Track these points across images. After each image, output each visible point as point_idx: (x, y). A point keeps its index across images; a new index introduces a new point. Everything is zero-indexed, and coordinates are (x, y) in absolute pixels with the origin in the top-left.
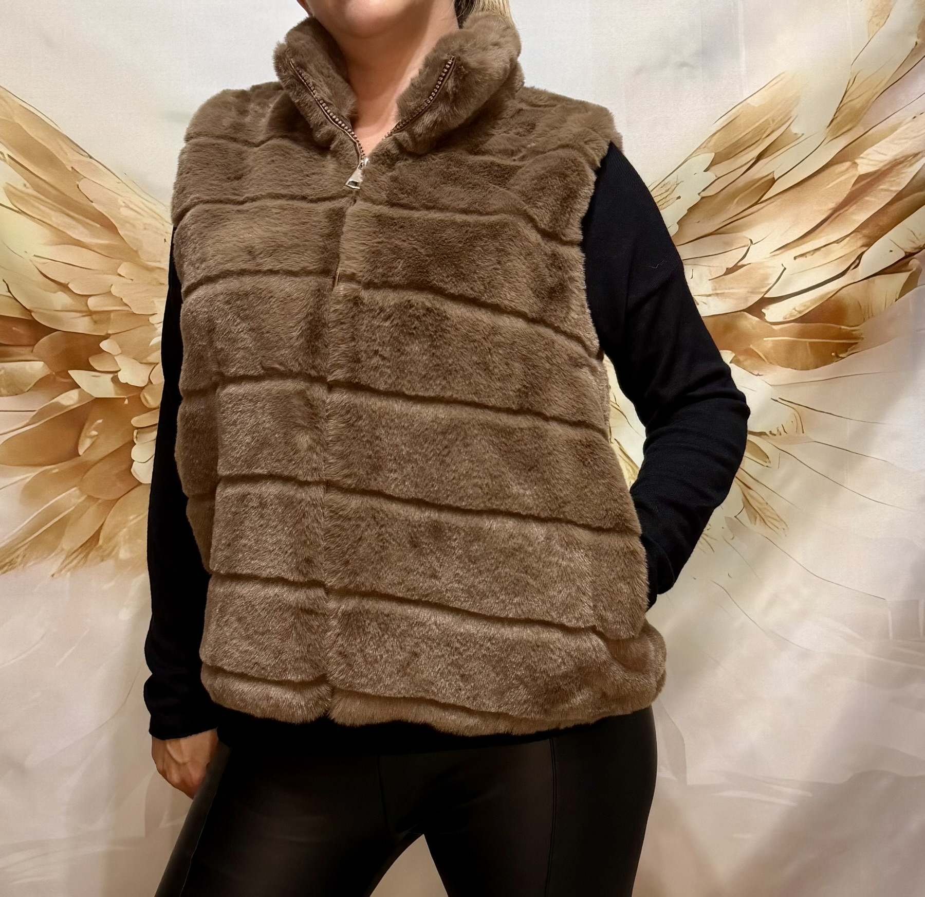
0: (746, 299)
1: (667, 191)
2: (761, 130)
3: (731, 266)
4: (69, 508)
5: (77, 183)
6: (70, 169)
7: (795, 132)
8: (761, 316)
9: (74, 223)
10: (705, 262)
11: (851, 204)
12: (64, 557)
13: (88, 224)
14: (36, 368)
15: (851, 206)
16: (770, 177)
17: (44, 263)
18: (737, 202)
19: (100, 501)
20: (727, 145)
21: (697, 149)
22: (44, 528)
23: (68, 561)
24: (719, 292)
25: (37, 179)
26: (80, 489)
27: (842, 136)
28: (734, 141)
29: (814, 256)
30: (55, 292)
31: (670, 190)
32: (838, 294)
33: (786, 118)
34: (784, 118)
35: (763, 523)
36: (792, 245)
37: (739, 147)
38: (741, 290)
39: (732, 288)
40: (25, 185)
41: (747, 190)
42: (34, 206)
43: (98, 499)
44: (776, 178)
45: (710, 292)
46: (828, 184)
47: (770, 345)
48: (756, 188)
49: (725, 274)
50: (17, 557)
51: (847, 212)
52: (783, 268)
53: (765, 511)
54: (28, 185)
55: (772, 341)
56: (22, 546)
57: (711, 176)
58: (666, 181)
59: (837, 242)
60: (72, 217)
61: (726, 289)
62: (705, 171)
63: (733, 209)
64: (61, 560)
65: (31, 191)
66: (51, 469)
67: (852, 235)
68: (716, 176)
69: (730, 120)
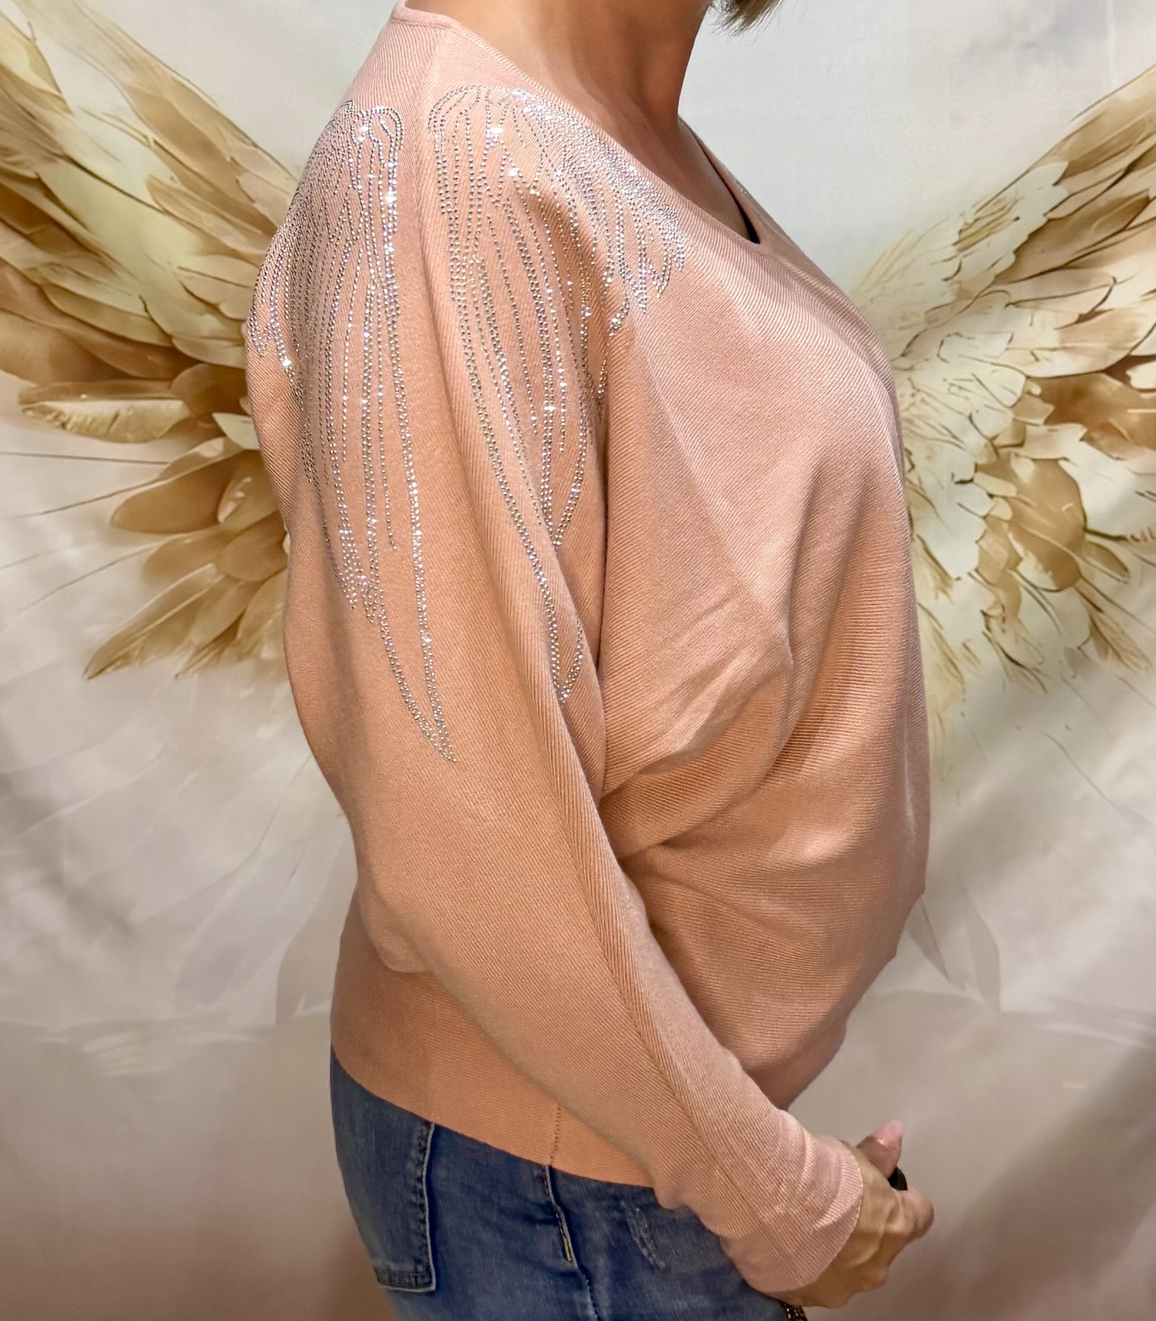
0: (1105, 356)
1: (1001, 210)
2: (1131, 135)
3: (1085, 310)
4: (202, 590)
5: (238, 177)
6: (228, 159)
8: (1125, 380)
9: (228, 227)
10: (1050, 304)
12: (191, 652)
13: (247, 230)
14: (173, 408)
16: (1143, 196)
17: (192, 278)
18: (1097, 227)
19: (241, 583)
20: (1085, 152)
21: (1044, 156)
22: (170, 614)
23: (195, 660)
24: (1067, 345)
25: (187, 172)
26: (217, 567)
28: (1098, 145)
30: (202, 314)
31: (1006, 210)
35: (1116, 658)
37: (1103, 154)
38: (1099, 345)
39: (1086, 341)
40: (172, 178)
41: (1110, 211)
42: (181, 205)
43: (238, 580)
44: (1151, 198)
45: (1056, 345)
47: (1136, 419)
48: (1125, 209)
49: (1078, 322)
50: (134, 649)
53: (1121, 643)
54: (176, 178)
55: (1139, 415)
56: (142, 635)
57: (1062, 192)
58: (1001, 196)
60: (228, 221)
61: (1077, 342)
62: (1056, 184)
63: (1091, 236)
64: (187, 658)
65: (178, 185)
66: (184, 538)
68: (1069, 192)
69: (1093, 118)
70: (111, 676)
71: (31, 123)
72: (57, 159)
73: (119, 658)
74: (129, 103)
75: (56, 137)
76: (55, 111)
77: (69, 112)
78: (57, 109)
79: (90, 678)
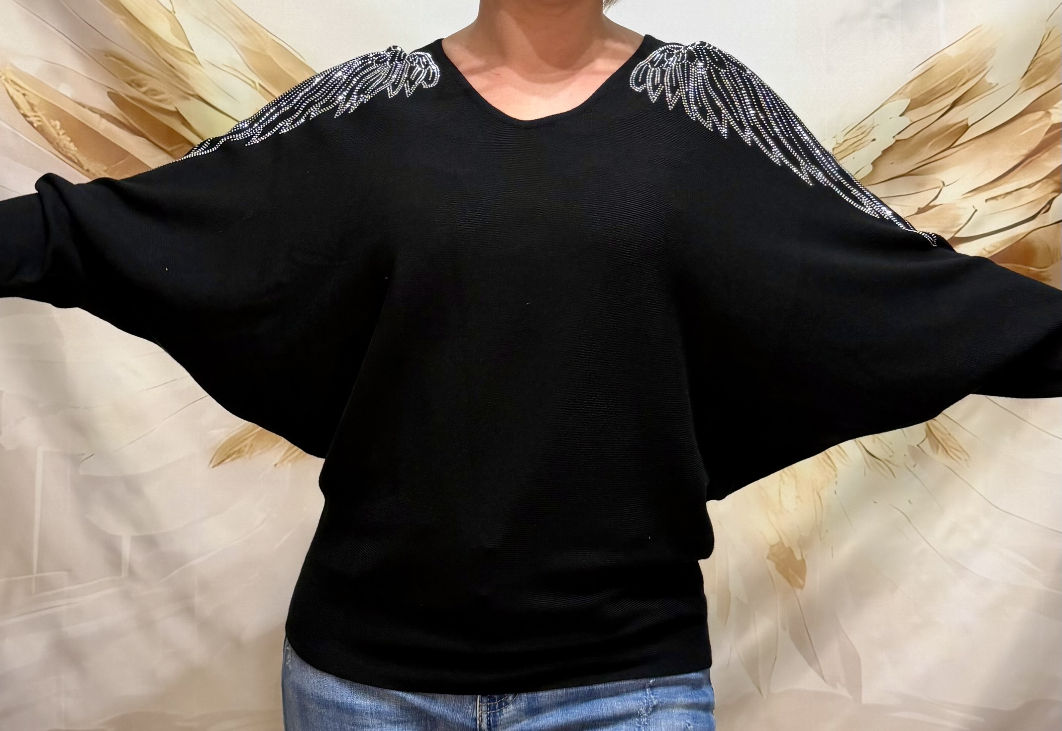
1: (863, 133)
2: (956, 79)
3: (922, 206)
7: (990, 82)
10: (898, 201)
11: (1044, 151)
12: (286, 448)
15: (1043, 154)
16: (964, 123)
18: (931, 146)
20: (923, 92)
21: (893, 95)
23: (288, 454)
27: (1037, 87)
28: (930, 88)
29: (1005, 199)
31: (866, 132)
32: (1028, 236)
33: (981, 69)
34: (980, 68)
35: (945, 452)
36: (984, 187)
37: (935, 94)
41: (941, 134)
44: (970, 125)
46: (1022, 131)
48: (949, 134)
49: (917, 214)
50: (246, 446)
51: (1038, 159)
52: (974, 210)
53: (948, 442)
56: (250, 437)
57: (906, 120)
58: (862, 124)
59: (1029, 186)
62: (901, 115)
63: (926, 153)
64: (283, 452)
67: (1044, 181)
68: (911, 121)
69: (927, 69)
70: (228, 466)
71: (173, 72)
72: (191, 98)
73: (234, 453)
74: (241, 57)
75: (189, 82)
76: (189, 64)
77: (200, 64)
78: (191, 62)
79: (213, 467)
